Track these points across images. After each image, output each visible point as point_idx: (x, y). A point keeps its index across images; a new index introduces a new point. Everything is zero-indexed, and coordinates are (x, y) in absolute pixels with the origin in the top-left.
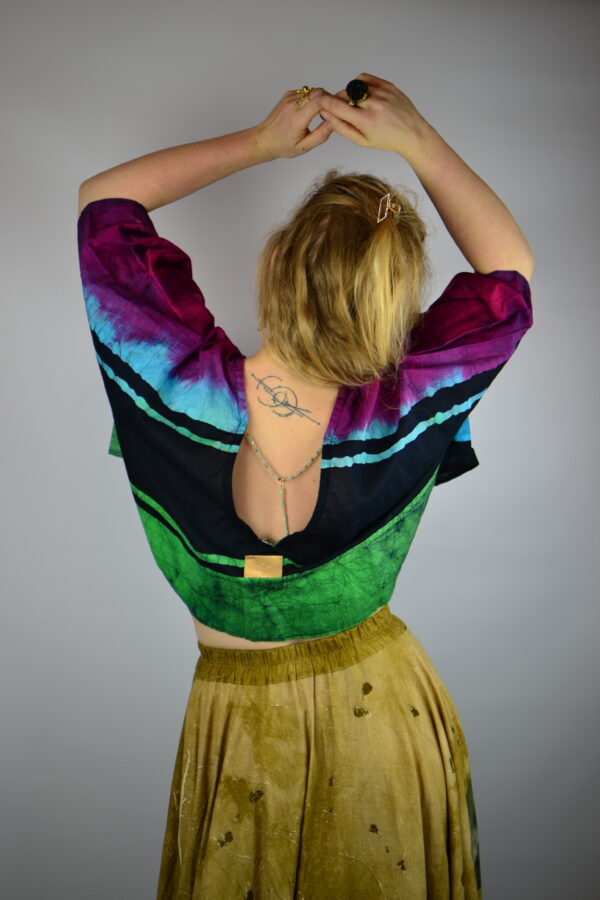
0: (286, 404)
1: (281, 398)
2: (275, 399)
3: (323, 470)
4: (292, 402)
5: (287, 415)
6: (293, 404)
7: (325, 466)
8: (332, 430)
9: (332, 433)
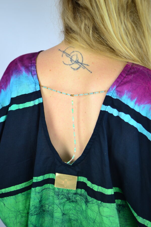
0: (77, 62)
1: (74, 59)
2: (71, 60)
3: (101, 111)
4: (80, 61)
5: (77, 69)
6: (81, 62)
7: (103, 110)
8: (115, 87)
9: (114, 89)
